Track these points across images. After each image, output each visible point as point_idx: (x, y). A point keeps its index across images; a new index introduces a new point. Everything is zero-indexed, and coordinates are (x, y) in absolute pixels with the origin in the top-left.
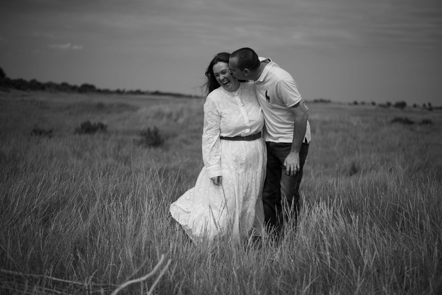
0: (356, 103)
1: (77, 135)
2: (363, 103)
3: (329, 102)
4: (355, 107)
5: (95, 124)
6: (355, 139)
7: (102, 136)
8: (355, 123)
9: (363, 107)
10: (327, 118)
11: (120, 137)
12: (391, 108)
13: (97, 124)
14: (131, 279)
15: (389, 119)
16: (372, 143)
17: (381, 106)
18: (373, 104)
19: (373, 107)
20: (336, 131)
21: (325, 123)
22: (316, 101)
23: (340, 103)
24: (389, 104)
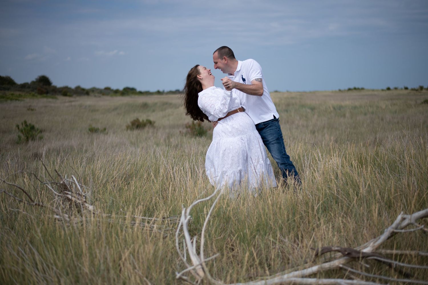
0: (389, 89)
1: (129, 131)
2: (396, 89)
3: (363, 89)
4: (388, 92)
5: (143, 121)
6: (382, 120)
7: (151, 130)
8: (384, 107)
9: (395, 92)
10: (357, 104)
11: (167, 131)
12: (424, 91)
13: (145, 121)
15: (419, 102)
16: (398, 123)
17: (413, 90)
18: (406, 88)
19: (406, 92)
20: (365, 114)
21: (355, 107)
22: (350, 89)
23: (373, 90)
24: (421, 88)
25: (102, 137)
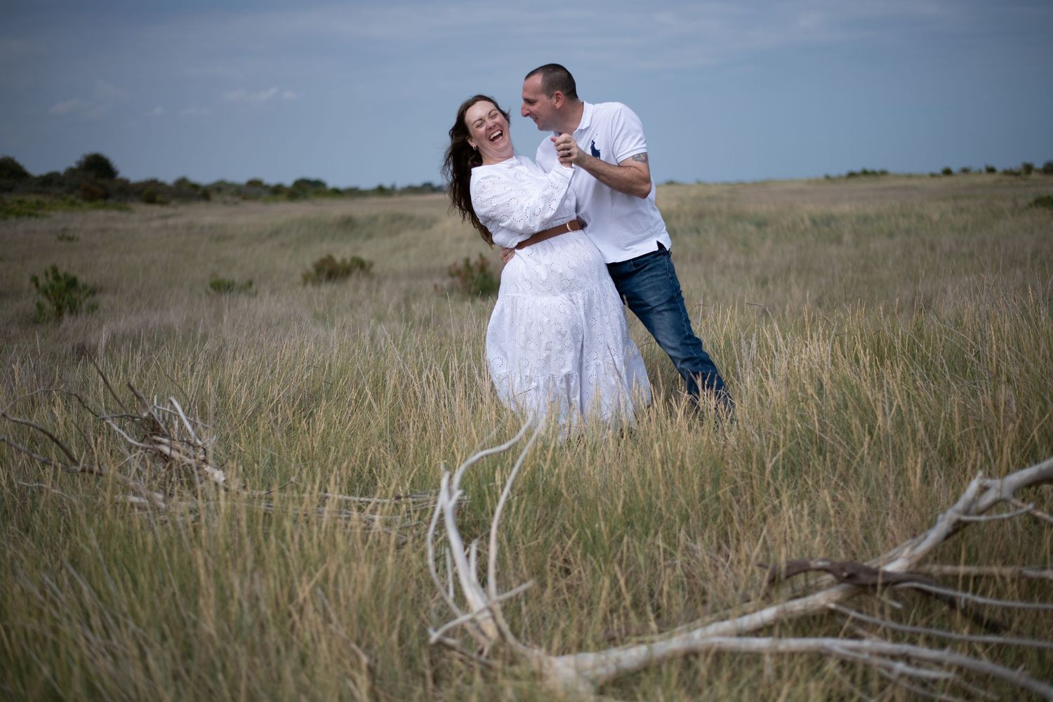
0: (947, 172)
1: (309, 286)
2: (965, 171)
3: (884, 173)
4: (946, 180)
5: (344, 261)
6: (932, 248)
7: (364, 284)
8: (936, 217)
9: (964, 180)
10: (870, 210)
11: (404, 284)
12: (1034, 176)
13: (348, 261)
14: (483, 449)
15: (1022, 202)
16: (971, 255)
17: (1009, 174)
18: (991, 170)
19: (989, 178)
20: (891, 235)
21: (866, 219)
22: (852, 175)
23: (910, 176)
24: (1029, 168)
25: (243, 302)
